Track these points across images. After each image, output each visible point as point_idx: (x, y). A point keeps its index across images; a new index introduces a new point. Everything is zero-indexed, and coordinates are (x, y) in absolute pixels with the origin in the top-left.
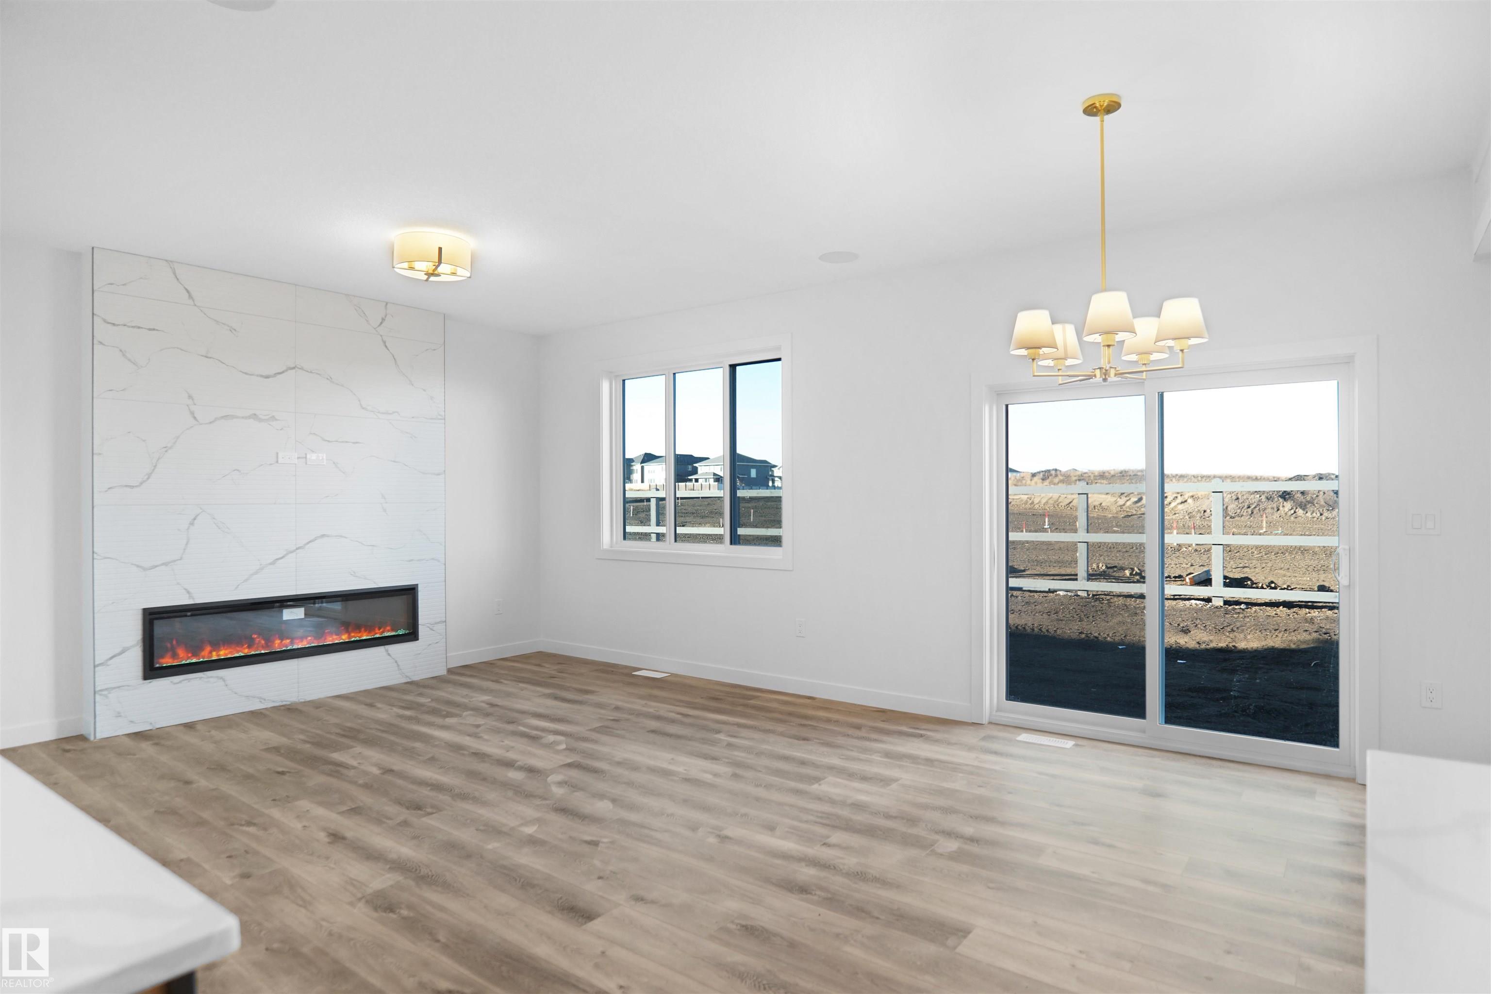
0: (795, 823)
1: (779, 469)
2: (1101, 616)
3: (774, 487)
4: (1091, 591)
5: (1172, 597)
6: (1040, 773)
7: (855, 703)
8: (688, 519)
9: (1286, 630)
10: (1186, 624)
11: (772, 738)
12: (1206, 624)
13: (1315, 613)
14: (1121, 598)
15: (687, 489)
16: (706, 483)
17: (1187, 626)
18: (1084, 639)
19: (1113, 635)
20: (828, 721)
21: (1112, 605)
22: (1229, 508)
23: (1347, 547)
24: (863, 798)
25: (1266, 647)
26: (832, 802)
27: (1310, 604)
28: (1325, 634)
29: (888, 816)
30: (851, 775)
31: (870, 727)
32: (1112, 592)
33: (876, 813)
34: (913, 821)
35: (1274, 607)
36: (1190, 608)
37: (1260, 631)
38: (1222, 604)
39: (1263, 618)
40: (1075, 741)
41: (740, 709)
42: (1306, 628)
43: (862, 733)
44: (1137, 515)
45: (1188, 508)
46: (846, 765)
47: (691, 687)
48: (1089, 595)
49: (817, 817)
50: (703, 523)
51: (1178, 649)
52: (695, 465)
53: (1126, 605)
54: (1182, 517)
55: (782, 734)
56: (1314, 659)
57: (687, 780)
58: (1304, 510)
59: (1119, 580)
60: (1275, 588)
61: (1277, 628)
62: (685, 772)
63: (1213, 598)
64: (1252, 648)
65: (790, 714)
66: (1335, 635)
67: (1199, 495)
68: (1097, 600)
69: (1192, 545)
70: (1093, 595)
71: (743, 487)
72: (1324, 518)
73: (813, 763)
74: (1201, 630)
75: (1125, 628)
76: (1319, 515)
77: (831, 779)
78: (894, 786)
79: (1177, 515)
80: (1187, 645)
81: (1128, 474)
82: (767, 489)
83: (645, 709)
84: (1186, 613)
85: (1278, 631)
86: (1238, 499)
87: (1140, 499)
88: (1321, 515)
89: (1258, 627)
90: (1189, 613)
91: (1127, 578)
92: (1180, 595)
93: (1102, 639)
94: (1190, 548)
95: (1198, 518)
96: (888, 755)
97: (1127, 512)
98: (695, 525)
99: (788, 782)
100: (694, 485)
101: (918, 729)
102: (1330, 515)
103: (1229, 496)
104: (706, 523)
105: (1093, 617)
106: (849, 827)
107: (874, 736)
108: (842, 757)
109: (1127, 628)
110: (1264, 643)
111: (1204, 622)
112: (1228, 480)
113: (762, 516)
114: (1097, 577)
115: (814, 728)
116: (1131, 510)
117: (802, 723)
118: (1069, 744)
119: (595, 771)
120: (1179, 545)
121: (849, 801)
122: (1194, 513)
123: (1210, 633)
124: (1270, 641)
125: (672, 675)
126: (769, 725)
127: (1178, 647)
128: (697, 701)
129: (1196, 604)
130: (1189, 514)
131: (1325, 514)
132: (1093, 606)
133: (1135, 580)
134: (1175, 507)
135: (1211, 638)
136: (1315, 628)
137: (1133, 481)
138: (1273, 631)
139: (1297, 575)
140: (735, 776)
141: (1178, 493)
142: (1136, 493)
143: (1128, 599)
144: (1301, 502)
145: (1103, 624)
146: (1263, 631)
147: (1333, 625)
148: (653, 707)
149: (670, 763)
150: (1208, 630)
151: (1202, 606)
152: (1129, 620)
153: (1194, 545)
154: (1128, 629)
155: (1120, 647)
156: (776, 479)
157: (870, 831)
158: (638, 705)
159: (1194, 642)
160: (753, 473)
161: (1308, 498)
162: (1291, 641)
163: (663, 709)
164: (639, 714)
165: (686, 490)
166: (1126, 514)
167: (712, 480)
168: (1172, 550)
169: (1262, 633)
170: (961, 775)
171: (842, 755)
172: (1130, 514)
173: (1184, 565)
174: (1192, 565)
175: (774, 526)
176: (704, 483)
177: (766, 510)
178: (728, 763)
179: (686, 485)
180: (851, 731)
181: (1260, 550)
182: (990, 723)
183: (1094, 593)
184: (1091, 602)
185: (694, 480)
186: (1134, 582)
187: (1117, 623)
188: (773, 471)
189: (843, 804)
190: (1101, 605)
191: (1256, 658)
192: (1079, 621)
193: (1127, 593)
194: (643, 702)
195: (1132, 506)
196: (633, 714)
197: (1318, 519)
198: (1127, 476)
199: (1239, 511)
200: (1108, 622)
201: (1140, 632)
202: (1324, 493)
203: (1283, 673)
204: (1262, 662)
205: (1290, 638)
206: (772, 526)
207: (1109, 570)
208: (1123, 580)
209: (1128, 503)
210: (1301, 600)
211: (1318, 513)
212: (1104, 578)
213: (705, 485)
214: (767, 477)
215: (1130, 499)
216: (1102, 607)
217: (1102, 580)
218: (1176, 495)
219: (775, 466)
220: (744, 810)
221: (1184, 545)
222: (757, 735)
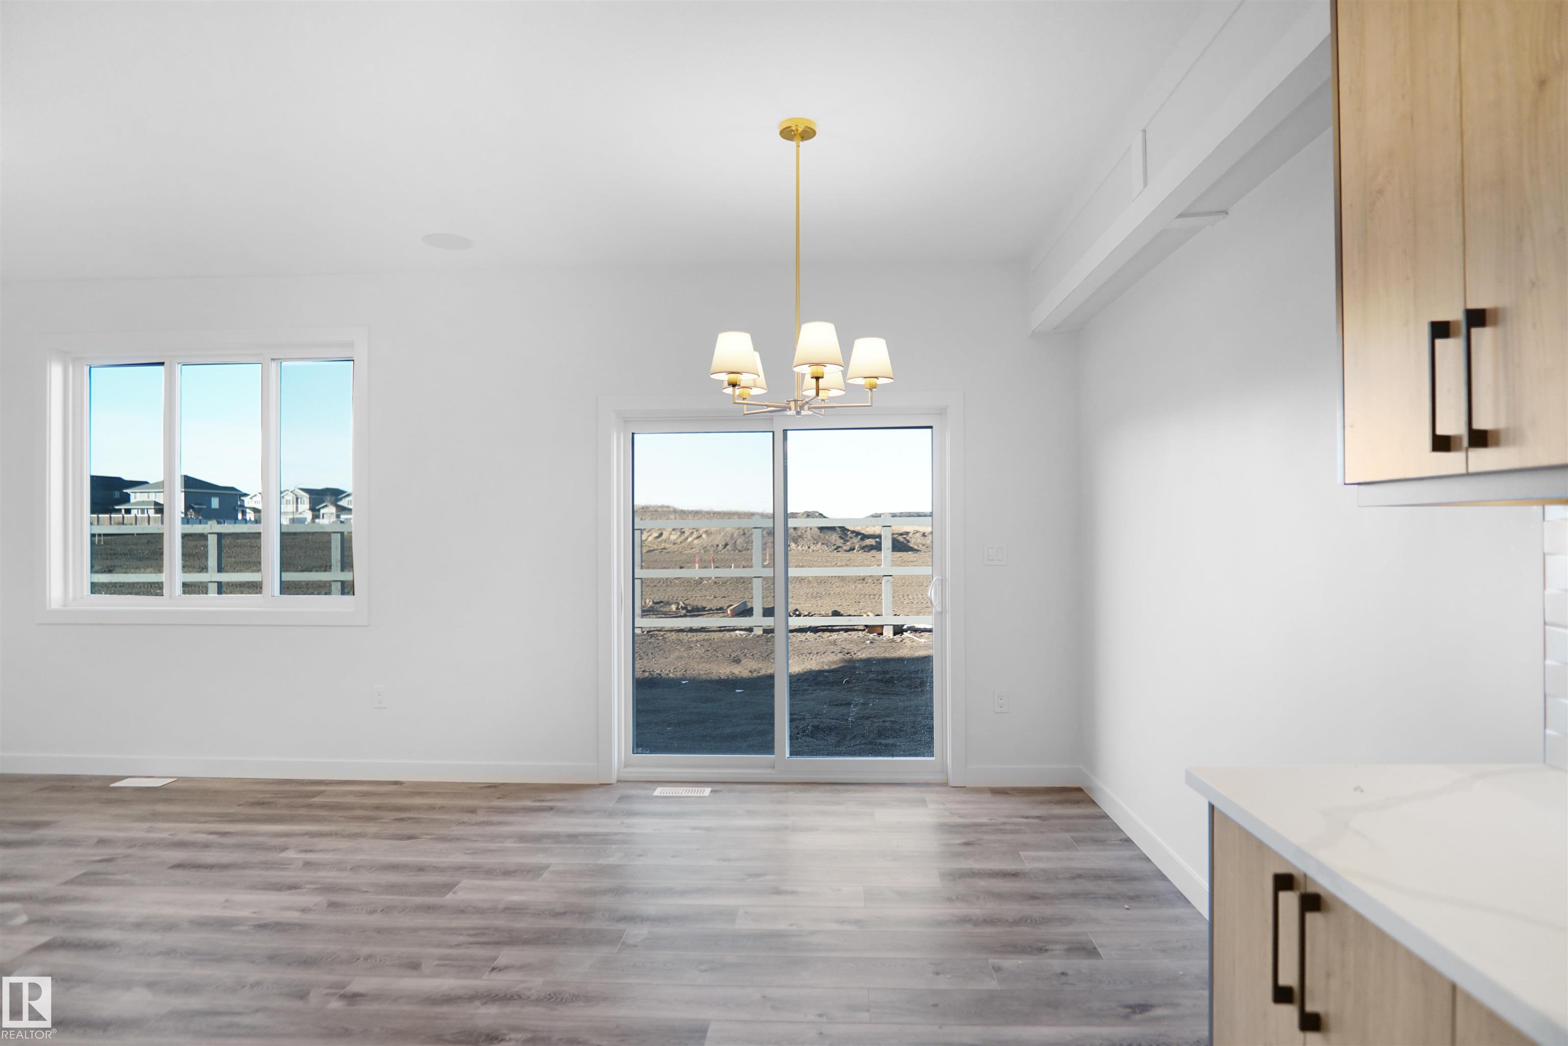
0: (444, 951)
1: (251, 498)
2: (659, 652)
3: (245, 521)
4: (645, 628)
5: (718, 629)
6: (695, 828)
7: (457, 781)
8: (116, 562)
9: (817, 653)
10: (736, 654)
11: (365, 844)
12: (754, 653)
13: (835, 636)
14: (673, 633)
15: (112, 522)
16: (143, 515)
17: (737, 656)
18: (648, 677)
19: (675, 670)
20: (432, 808)
21: (667, 640)
22: (737, 542)
23: (940, 578)
24: (517, 898)
25: (805, 670)
26: (480, 911)
27: (830, 628)
28: (848, 653)
29: (556, 915)
30: (490, 873)
31: (489, 808)
32: (664, 628)
33: (539, 914)
34: (586, 914)
35: (803, 632)
36: (737, 639)
37: (798, 656)
38: (761, 632)
39: (797, 644)
40: (711, 787)
41: (303, 812)
42: (832, 650)
43: (480, 817)
44: (658, 550)
45: (702, 543)
46: (478, 861)
47: (216, 792)
48: (643, 632)
49: (468, 935)
50: (142, 567)
51: (734, 679)
52: (125, 491)
53: (680, 640)
54: (698, 551)
55: (376, 836)
56: (843, 678)
57: (263, 927)
58: (796, 543)
59: (667, 615)
60: (799, 615)
61: (810, 652)
62: (255, 915)
63: (754, 628)
64: (795, 672)
65: (378, 808)
66: (855, 654)
67: (712, 529)
68: (652, 636)
69: (711, 577)
70: (648, 632)
71: (200, 520)
72: (810, 551)
73: (435, 867)
74: (750, 658)
75: (683, 663)
76: (807, 548)
77: (466, 882)
78: (546, 875)
79: (694, 550)
80: (741, 675)
81: (650, 509)
82: (235, 523)
83: (151, 835)
84: (734, 643)
85: (811, 654)
86: (744, 534)
87: (661, 535)
88: (809, 548)
89: (795, 652)
90: (737, 643)
91: (674, 613)
92: (725, 627)
93: (665, 676)
94: (710, 581)
95: (712, 552)
96: (522, 838)
97: (649, 547)
98: (128, 570)
99: (411, 898)
100: (123, 517)
101: (543, 801)
102: (815, 548)
103: (737, 531)
104: (148, 567)
105: (652, 653)
106: (513, 939)
107: (496, 818)
108: (468, 852)
109: (685, 662)
110: (803, 667)
111: (751, 651)
112: (736, 517)
113: (231, 557)
114: (646, 613)
115: (416, 821)
116: (653, 546)
117: (398, 817)
118: (707, 791)
119: (99, 946)
120: (701, 579)
121: (501, 906)
122: (708, 548)
123: (758, 661)
124: (807, 664)
125: (180, 779)
126: (354, 828)
127: (734, 678)
128: (232, 810)
129: (740, 634)
130: (704, 549)
131: (811, 547)
132: (650, 643)
133: (682, 615)
134: (692, 541)
135: (760, 665)
136: (839, 649)
137: (654, 517)
138: (808, 655)
139: (800, 602)
140: (332, 905)
141: (694, 529)
142: (657, 529)
143: (680, 634)
144: (794, 537)
145: (663, 660)
146: (800, 656)
147: (852, 645)
148: (164, 830)
149: (225, 908)
150: (755, 659)
151: (746, 637)
152: (686, 655)
153: (713, 578)
154: (687, 663)
155: (684, 682)
156: (248, 510)
157: (541, 939)
158: (139, 830)
159: (747, 671)
160: (215, 503)
161: (799, 533)
162: (823, 662)
163: (184, 831)
164: (146, 844)
165: (111, 524)
166: (648, 549)
167: (153, 511)
168: (695, 584)
169: (799, 658)
170: (614, 846)
171: (468, 849)
172: (652, 549)
173: (708, 598)
174: (715, 597)
175: (249, 568)
176: (139, 515)
177: (236, 549)
178: (314, 889)
179: (111, 517)
180: (466, 817)
181: (768, 580)
182: (618, 781)
183: (648, 630)
184: (647, 639)
185: (123, 511)
186: (681, 616)
187: (676, 659)
188: (243, 501)
189: (493, 910)
190: (657, 641)
191: (800, 681)
192: (640, 659)
193: (678, 627)
194: (146, 825)
195: (654, 541)
196: (135, 846)
197: (806, 551)
198: (648, 512)
199: (745, 545)
200: (666, 658)
201: (697, 665)
202: (811, 529)
203: (825, 693)
204: (805, 684)
205: (822, 660)
206: (246, 569)
207: (656, 605)
208: (671, 615)
209: (650, 539)
210: (823, 625)
211: (806, 546)
212: (653, 614)
213: (142, 517)
214: (235, 508)
215: (651, 534)
216: (658, 643)
217: (652, 616)
218: (691, 531)
219: (246, 495)
220: (365, 950)
221: (706, 578)
222: (344, 844)
